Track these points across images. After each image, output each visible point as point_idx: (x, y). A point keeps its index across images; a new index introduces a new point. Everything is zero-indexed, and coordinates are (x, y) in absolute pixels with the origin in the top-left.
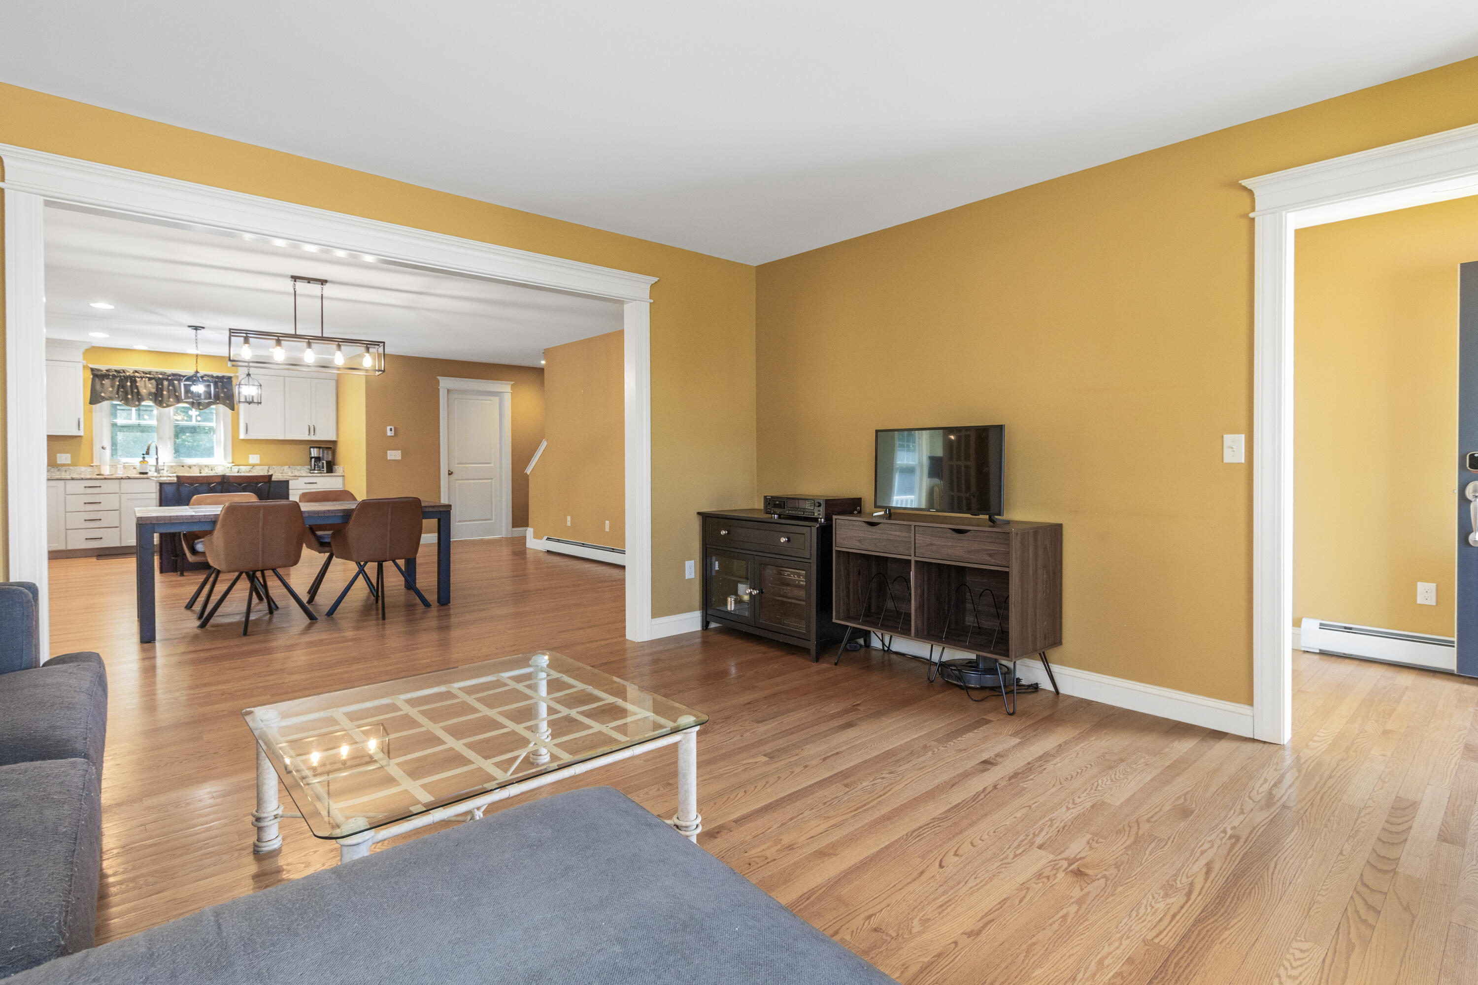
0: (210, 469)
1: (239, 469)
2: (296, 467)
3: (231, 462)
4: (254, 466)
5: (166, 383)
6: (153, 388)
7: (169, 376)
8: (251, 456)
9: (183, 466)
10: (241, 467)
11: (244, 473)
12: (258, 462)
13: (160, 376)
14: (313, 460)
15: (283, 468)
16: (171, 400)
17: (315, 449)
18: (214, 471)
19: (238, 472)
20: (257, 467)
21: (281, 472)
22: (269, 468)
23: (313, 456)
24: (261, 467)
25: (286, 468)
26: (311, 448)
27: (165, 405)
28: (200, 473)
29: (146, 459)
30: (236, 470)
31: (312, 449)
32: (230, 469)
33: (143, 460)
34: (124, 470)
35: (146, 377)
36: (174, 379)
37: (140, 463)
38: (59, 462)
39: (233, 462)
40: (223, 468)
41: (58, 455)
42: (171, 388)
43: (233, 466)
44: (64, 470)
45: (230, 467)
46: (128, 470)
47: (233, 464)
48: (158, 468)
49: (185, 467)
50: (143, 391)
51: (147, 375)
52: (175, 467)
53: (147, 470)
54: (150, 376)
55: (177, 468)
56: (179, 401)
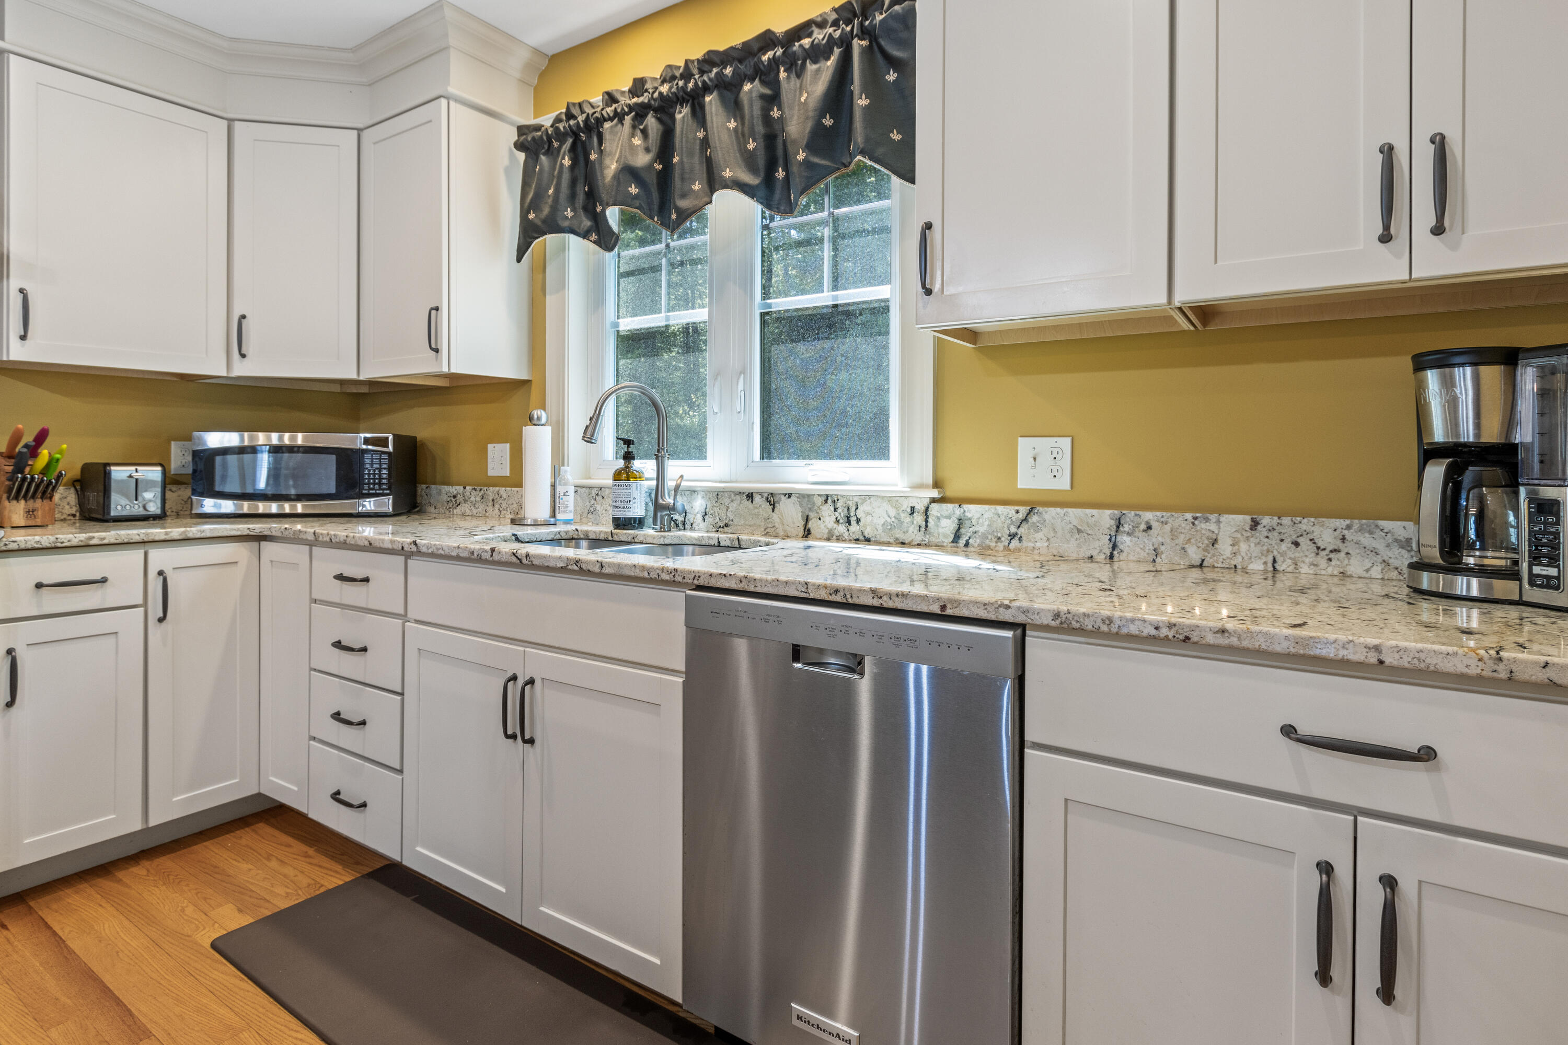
0: (842, 513)
1: (960, 523)
2: (1306, 524)
3: (930, 481)
4: (1032, 505)
5: (682, 114)
6: (647, 150)
7: (687, 75)
8: (1025, 446)
9: (750, 496)
10: (972, 511)
13: (665, 89)
14: (1436, 472)
15: (1207, 527)
17: (1464, 376)
18: (854, 528)
19: (956, 539)
20: (1051, 513)
21: (1195, 555)
23: (1439, 434)
24: (1073, 514)
25: (1230, 525)
26: (1421, 363)
27: (674, 216)
29: (634, 464)
30: (947, 527)
31: (1432, 377)
32: (919, 519)
33: (627, 467)
34: (587, 504)
35: (631, 108)
36: (706, 89)
37: (617, 476)
38: (491, 473)
39: (937, 485)
40: (893, 512)
41: (490, 446)
42: (700, 135)
43: (934, 501)
44: (491, 498)
45: (920, 507)
46: (598, 507)
47: (935, 494)
48: (660, 501)
49: (757, 498)
50: (612, 167)
51: (635, 100)
52: (726, 501)
53: (638, 510)
54: (641, 99)
55: (733, 506)
56: (713, 183)
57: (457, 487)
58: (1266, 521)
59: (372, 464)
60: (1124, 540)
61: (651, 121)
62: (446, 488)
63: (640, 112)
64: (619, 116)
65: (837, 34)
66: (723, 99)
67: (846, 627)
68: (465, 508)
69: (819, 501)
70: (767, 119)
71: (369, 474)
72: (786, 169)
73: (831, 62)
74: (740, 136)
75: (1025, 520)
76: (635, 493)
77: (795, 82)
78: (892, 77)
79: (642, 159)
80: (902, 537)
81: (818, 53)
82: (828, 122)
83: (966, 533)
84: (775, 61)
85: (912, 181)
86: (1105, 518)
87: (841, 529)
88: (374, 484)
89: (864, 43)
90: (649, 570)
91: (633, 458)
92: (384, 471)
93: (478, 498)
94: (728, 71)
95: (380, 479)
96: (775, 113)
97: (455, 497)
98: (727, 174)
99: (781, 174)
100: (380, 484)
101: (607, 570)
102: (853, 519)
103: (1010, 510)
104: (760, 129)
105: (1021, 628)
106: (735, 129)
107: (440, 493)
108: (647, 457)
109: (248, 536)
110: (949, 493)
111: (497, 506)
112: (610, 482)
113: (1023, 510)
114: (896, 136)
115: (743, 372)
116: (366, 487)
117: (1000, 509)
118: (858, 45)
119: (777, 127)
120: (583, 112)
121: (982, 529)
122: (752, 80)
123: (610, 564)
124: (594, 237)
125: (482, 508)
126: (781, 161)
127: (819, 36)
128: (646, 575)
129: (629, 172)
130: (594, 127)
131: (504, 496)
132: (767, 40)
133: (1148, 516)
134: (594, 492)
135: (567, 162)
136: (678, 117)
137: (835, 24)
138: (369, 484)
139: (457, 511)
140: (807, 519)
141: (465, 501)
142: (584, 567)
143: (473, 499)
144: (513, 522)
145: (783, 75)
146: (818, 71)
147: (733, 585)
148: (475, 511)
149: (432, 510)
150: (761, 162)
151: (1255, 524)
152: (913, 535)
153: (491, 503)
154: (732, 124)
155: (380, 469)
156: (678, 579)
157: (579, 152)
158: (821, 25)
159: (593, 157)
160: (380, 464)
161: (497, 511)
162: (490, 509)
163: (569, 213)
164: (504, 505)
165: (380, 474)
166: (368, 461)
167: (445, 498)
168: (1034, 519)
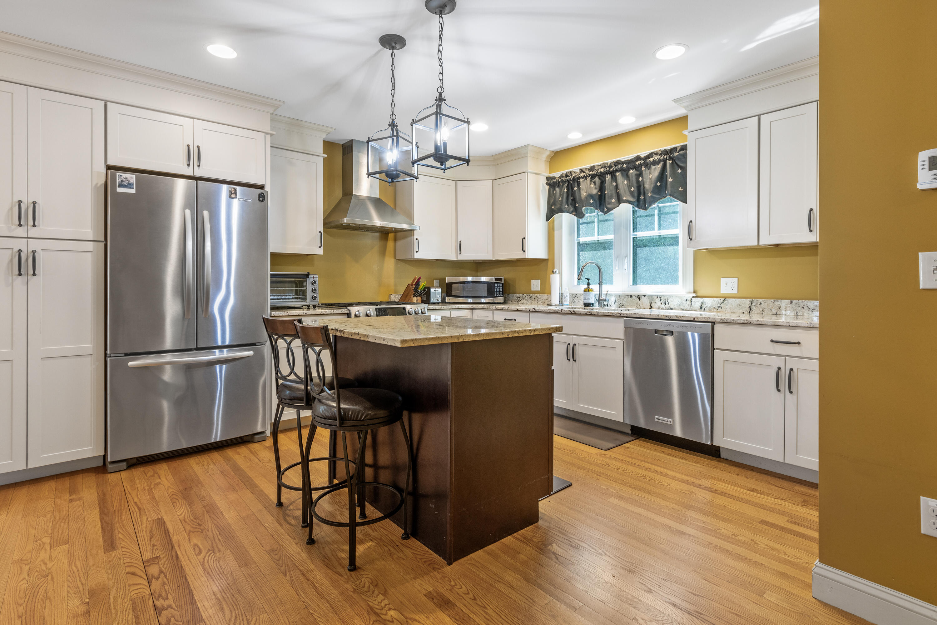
0: (663, 301)
1: (702, 303)
2: (806, 302)
3: (692, 291)
4: (725, 298)
6: (596, 189)
8: (723, 281)
9: (631, 296)
10: (706, 300)
11: (710, 311)
12: (735, 291)
13: (603, 170)
15: (778, 303)
16: (613, 201)
18: (667, 305)
19: (701, 308)
20: (731, 300)
21: (774, 311)
22: (752, 303)
24: (738, 300)
25: (784, 303)
27: (606, 210)
28: (651, 307)
29: (591, 286)
30: (698, 305)
32: (689, 302)
33: (588, 287)
34: (572, 299)
35: (590, 175)
36: (617, 171)
37: (585, 290)
38: (532, 289)
39: (694, 292)
40: (680, 301)
41: (532, 281)
42: (614, 184)
43: (694, 297)
44: (534, 298)
45: (689, 299)
46: (576, 300)
47: (694, 295)
48: (601, 298)
49: (634, 297)
50: (584, 194)
51: (591, 173)
52: (623, 298)
53: (592, 301)
54: (593, 173)
55: (626, 299)
56: (620, 201)
57: (520, 294)
58: (795, 301)
59: (497, 287)
60: (753, 307)
61: (597, 179)
62: (515, 295)
63: (593, 177)
64: (585, 177)
65: (662, 158)
66: (622, 174)
67: (669, 325)
68: (524, 301)
69: (655, 297)
70: (638, 181)
71: (496, 290)
72: (644, 195)
73: (660, 166)
74: (629, 187)
75: (723, 302)
76: (591, 296)
77: (648, 171)
78: (679, 171)
79: (595, 192)
80: (683, 308)
81: (655, 163)
82: (659, 184)
83: (704, 307)
84: (641, 165)
85: (686, 203)
86: (748, 302)
87: (663, 306)
88: (498, 293)
89: (671, 162)
90: (613, 313)
91: (590, 284)
92: (501, 289)
93: (529, 298)
94: (624, 166)
95: (500, 292)
96: (640, 179)
97: (519, 298)
98: (625, 198)
99: (642, 197)
100: (500, 293)
101: (599, 314)
102: (667, 303)
103: (718, 299)
104: (635, 185)
105: (713, 323)
106: (627, 184)
107: (513, 296)
108: (596, 284)
109: (471, 308)
110: (699, 295)
111: (536, 301)
112: (583, 292)
113: (722, 299)
114: (681, 189)
115: (627, 256)
116: (496, 294)
117: (715, 299)
118: (669, 162)
119: (641, 183)
120: (572, 175)
121: (709, 305)
122: (633, 169)
123: (601, 312)
124: (574, 213)
125: (530, 301)
126: (642, 193)
127: (656, 158)
128: (612, 315)
129: (591, 196)
130: (576, 180)
131: (539, 297)
132: (638, 158)
133: (761, 300)
134: (574, 296)
135: (566, 190)
136: (607, 179)
137: (661, 154)
138: (496, 293)
139: (521, 302)
140: (651, 303)
141: (523, 299)
142: (592, 313)
143: (526, 298)
144: (548, 305)
145: (643, 169)
146: (655, 168)
147: (638, 316)
148: (527, 302)
149: (510, 302)
150: (636, 194)
151: (791, 302)
152: (687, 307)
153: (534, 300)
154: (626, 182)
155: (500, 288)
156: (622, 315)
157: (570, 187)
158: (656, 154)
159: (575, 189)
160: (500, 287)
161: (536, 302)
162: (533, 302)
163: (566, 206)
164: (539, 300)
165: (500, 290)
166: (496, 286)
167: (515, 298)
168: (726, 302)
